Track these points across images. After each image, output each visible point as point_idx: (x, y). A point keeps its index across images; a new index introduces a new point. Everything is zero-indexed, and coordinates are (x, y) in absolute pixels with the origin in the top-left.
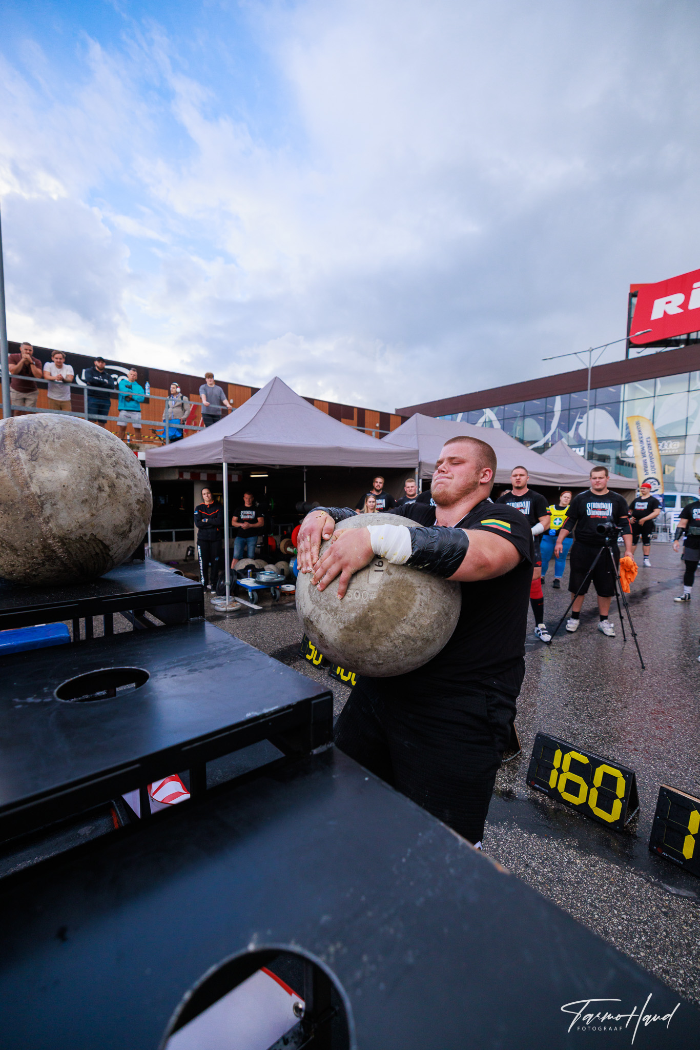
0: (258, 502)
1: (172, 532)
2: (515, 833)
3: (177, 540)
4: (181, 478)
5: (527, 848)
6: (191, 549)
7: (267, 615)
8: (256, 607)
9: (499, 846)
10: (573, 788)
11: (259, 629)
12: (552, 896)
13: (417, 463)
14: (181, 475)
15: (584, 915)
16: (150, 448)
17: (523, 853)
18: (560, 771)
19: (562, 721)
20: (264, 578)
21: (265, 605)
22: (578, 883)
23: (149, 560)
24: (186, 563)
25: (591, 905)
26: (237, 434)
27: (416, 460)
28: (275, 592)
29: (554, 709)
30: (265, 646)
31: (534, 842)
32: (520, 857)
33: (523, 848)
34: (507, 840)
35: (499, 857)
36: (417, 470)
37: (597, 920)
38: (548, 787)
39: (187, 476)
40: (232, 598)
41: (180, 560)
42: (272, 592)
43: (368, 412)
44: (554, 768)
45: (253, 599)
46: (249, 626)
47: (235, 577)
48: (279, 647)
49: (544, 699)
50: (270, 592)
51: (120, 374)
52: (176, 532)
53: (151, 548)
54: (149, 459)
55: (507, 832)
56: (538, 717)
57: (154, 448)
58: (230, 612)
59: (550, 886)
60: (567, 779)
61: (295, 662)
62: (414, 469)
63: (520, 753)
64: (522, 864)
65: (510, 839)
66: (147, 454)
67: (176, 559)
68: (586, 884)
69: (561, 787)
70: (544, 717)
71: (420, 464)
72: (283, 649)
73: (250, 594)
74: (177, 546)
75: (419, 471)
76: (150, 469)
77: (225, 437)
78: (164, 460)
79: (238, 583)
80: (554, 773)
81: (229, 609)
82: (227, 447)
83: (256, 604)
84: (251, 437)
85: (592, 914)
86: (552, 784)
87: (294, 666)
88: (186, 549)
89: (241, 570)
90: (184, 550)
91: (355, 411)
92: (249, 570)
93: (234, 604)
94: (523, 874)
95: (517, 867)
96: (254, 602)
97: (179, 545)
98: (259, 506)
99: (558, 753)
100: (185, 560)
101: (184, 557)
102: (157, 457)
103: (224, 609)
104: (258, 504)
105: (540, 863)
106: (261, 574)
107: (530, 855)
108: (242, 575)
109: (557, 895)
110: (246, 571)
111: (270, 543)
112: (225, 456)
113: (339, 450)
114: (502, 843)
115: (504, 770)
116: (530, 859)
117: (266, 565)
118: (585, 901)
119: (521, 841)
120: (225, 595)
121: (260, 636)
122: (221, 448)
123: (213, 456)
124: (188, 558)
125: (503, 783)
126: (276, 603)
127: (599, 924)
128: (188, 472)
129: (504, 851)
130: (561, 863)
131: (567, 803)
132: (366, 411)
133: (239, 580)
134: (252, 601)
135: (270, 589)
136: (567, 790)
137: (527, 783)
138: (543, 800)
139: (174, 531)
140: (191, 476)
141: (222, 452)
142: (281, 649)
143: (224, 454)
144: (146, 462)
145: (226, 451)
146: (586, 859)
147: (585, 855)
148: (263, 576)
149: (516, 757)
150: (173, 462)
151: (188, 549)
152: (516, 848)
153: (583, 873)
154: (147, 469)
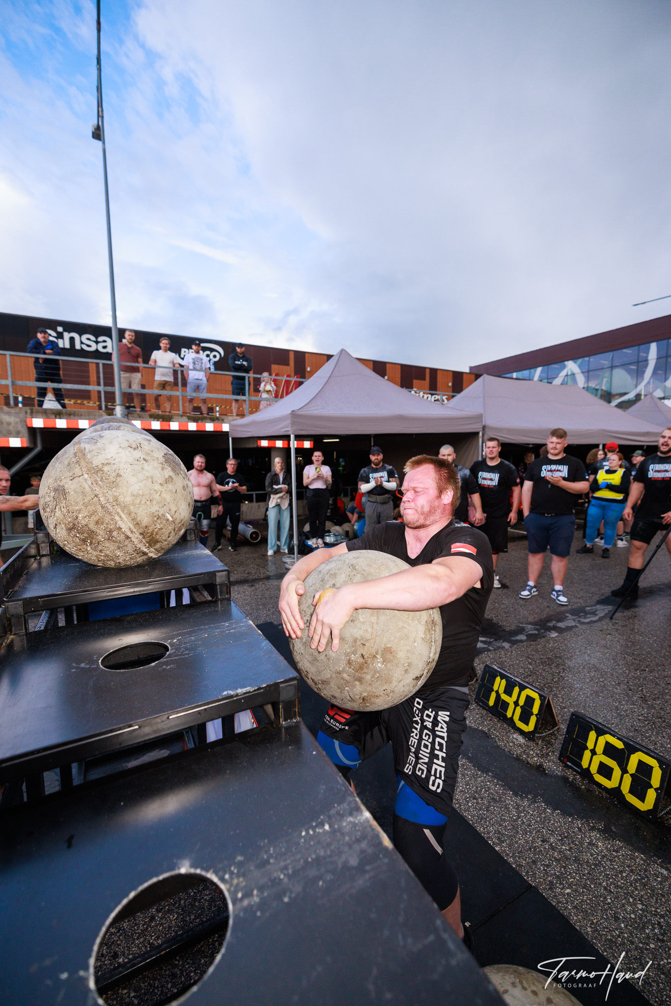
1: (253, 494)
2: (538, 806)
3: (257, 501)
5: (548, 823)
9: (519, 818)
10: (605, 771)
12: (566, 873)
13: (481, 427)
15: (596, 897)
16: (233, 420)
17: (543, 828)
18: (593, 752)
19: (610, 700)
22: (596, 865)
25: (605, 889)
26: (304, 408)
27: (480, 424)
29: (604, 686)
31: (556, 819)
32: (539, 831)
33: (543, 823)
34: (529, 813)
35: (517, 827)
36: (481, 434)
37: (609, 904)
38: (580, 766)
41: (260, 519)
43: (441, 372)
44: (587, 748)
47: (304, 538)
49: (594, 676)
51: (212, 350)
52: (256, 494)
54: (232, 430)
55: (529, 805)
56: (584, 694)
59: (565, 863)
60: (601, 762)
62: (477, 434)
63: (558, 729)
64: (540, 838)
65: (532, 813)
66: (230, 426)
67: (257, 518)
68: (604, 867)
69: (594, 769)
70: (591, 694)
71: (484, 428)
74: (257, 507)
75: (483, 435)
76: (233, 439)
77: (293, 411)
78: (244, 431)
80: (587, 754)
82: (295, 420)
84: (317, 410)
85: (605, 898)
86: (585, 764)
91: (428, 372)
94: (539, 848)
95: (534, 840)
97: (259, 506)
99: (592, 735)
102: (238, 429)
105: (559, 840)
106: (327, 536)
107: (550, 830)
109: (570, 873)
111: (339, 505)
113: (401, 418)
114: (523, 815)
115: (538, 744)
116: (550, 834)
117: (333, 526)
118: (600, 884)
119: (543, 816)
120: (294, 554)
122: (289, 421)
123: (282, 428)
125: (534, 757)
127: (610, 908)
129: (523, 823)
130: (581, 843)
131: (599, 785)
132: (438, 371)
136: (599, 772)
137: (559, 759)
138: (573, 779)
139: (254, 493)
141: (290, 425)
143: (292, 427)
144: (230, 433)
145: (293, 423)
146: (609, 844)
147: (609, 840)
148: (327, 537)
149: (553, 732)
150: (251, 433)
152: (536, 822)
153: (603, 857)
154: (230, 439)
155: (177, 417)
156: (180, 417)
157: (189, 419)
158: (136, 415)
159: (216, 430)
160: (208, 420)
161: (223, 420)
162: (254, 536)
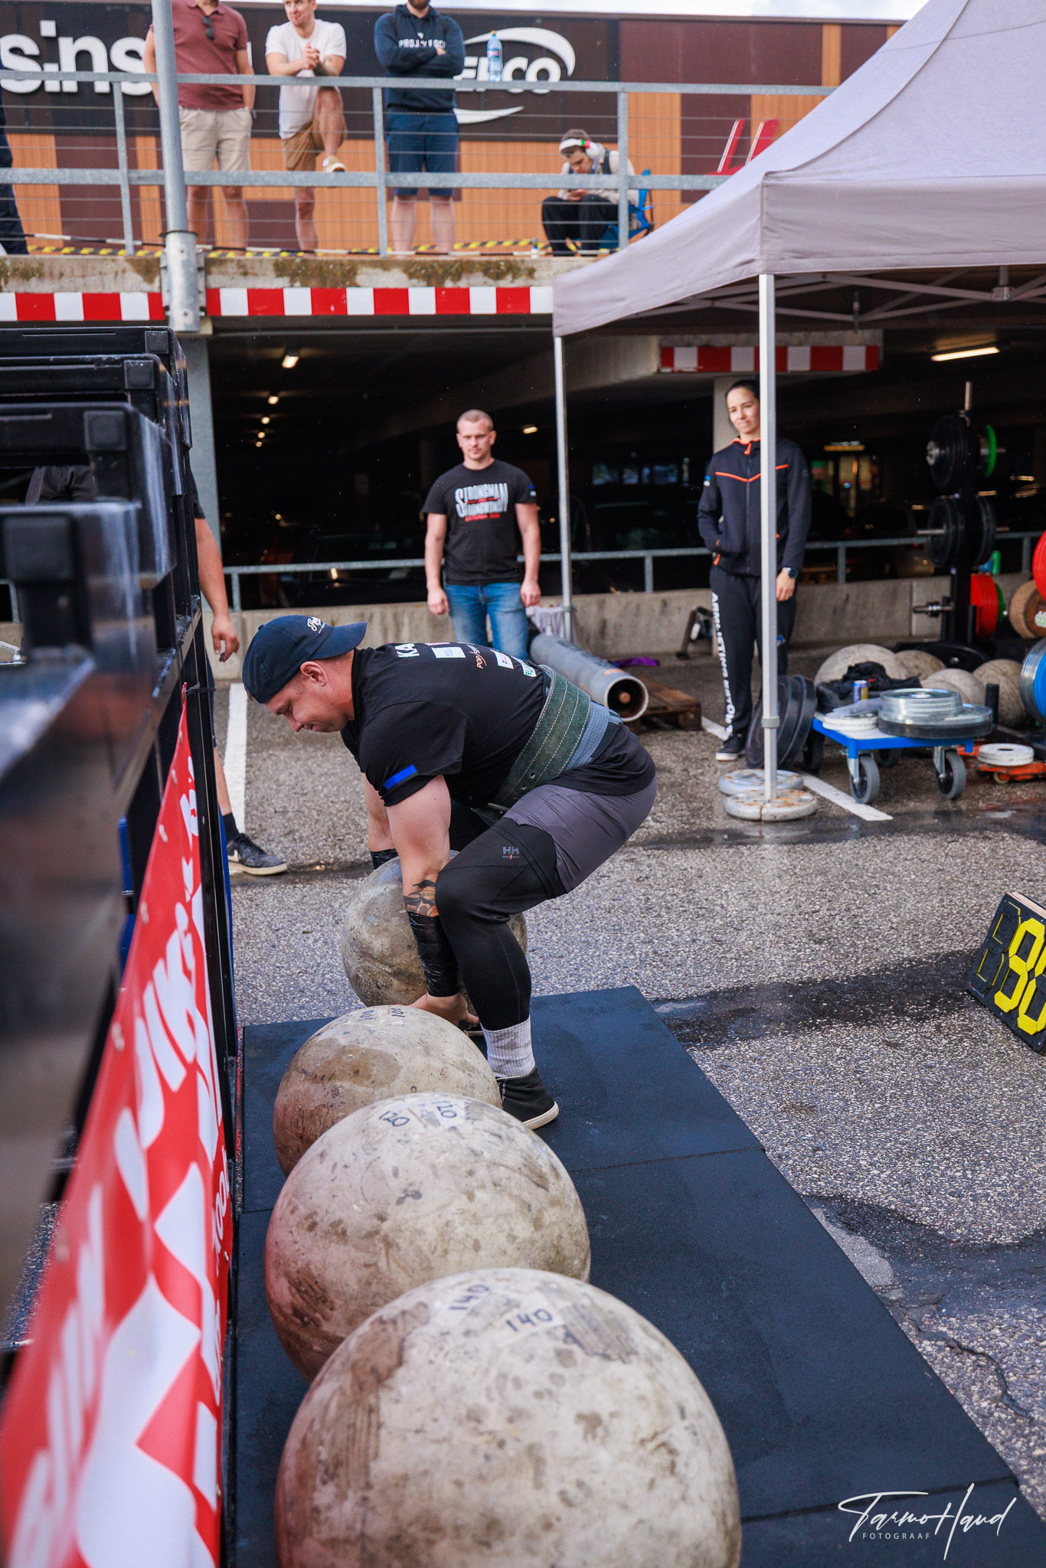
0: (941, 446)
1: (642, 560)
3: (659, 586)
4: (668, 370)
6: (702, 617)
7: (903, 843)
8: (871, 814)
11: (852, 887)
14: (667, 357)
20: (905, 710)
21: (901, 809)
23: (564, 650)
24: (682, 663)
28: (948, 767)
30: (854, 945)
39: (686, 361)
40: (790, 778)
41: (667, 654)
42: (938, 762)
45: (863, 783)
46: (824, 873)
47: (808, 705)
48: (907, 952)
50: (933, 765)
51: (533, 52)
52: (656, 560)
53: (572, 610)
54: (561, 306)
57: (579, 267)
58: (774, 822)
61: (950, 1011)
66: (560, 290)
72: (920, 962)
73: (852, 765)
74: (657, 606)
79: (816, 727)
81: (772, 810)
82: (779, 211)
83: (870, 803)
87: (938, 1027)
88: (685, 618)
89: (831, 685)
90: (680, 619)
92: (860, 683)
93: (794, 797)
96: (866, 798)
97: (665, 604)
98: (940, 460)
100: (682, 655)
101: (678, 646)
102: (582, 296)
103: (752, 812)
104: (935, 452)
106: (902, 697)
108: (835, 698)
110: (847, 684)
111: (978, 597)
112: (767, 247)
120: (758, 764)
121: (848, 910)
122: (754, 220)
124: (691, 648)
126: (949, 805)
128: (688, 345)
133: (819, 717)
134: (859, 792)
135: (930, 756)
139: (648, 556)
140: (700, 361)
141: (757, 236)
142: (910, 961)
143: (763, 242)
144: (555, 318)
145: (769, 227)
148: (902, 701)
150: (621, 304)
151: (693, 619)
154: (558, 343)
155: (369, 270)
156: (378, 271)
157: (411, 276)
158: (232, 268)
159: (502, 312)
160: (479, 277)
161: (531, 272)
162: (625, 697)
